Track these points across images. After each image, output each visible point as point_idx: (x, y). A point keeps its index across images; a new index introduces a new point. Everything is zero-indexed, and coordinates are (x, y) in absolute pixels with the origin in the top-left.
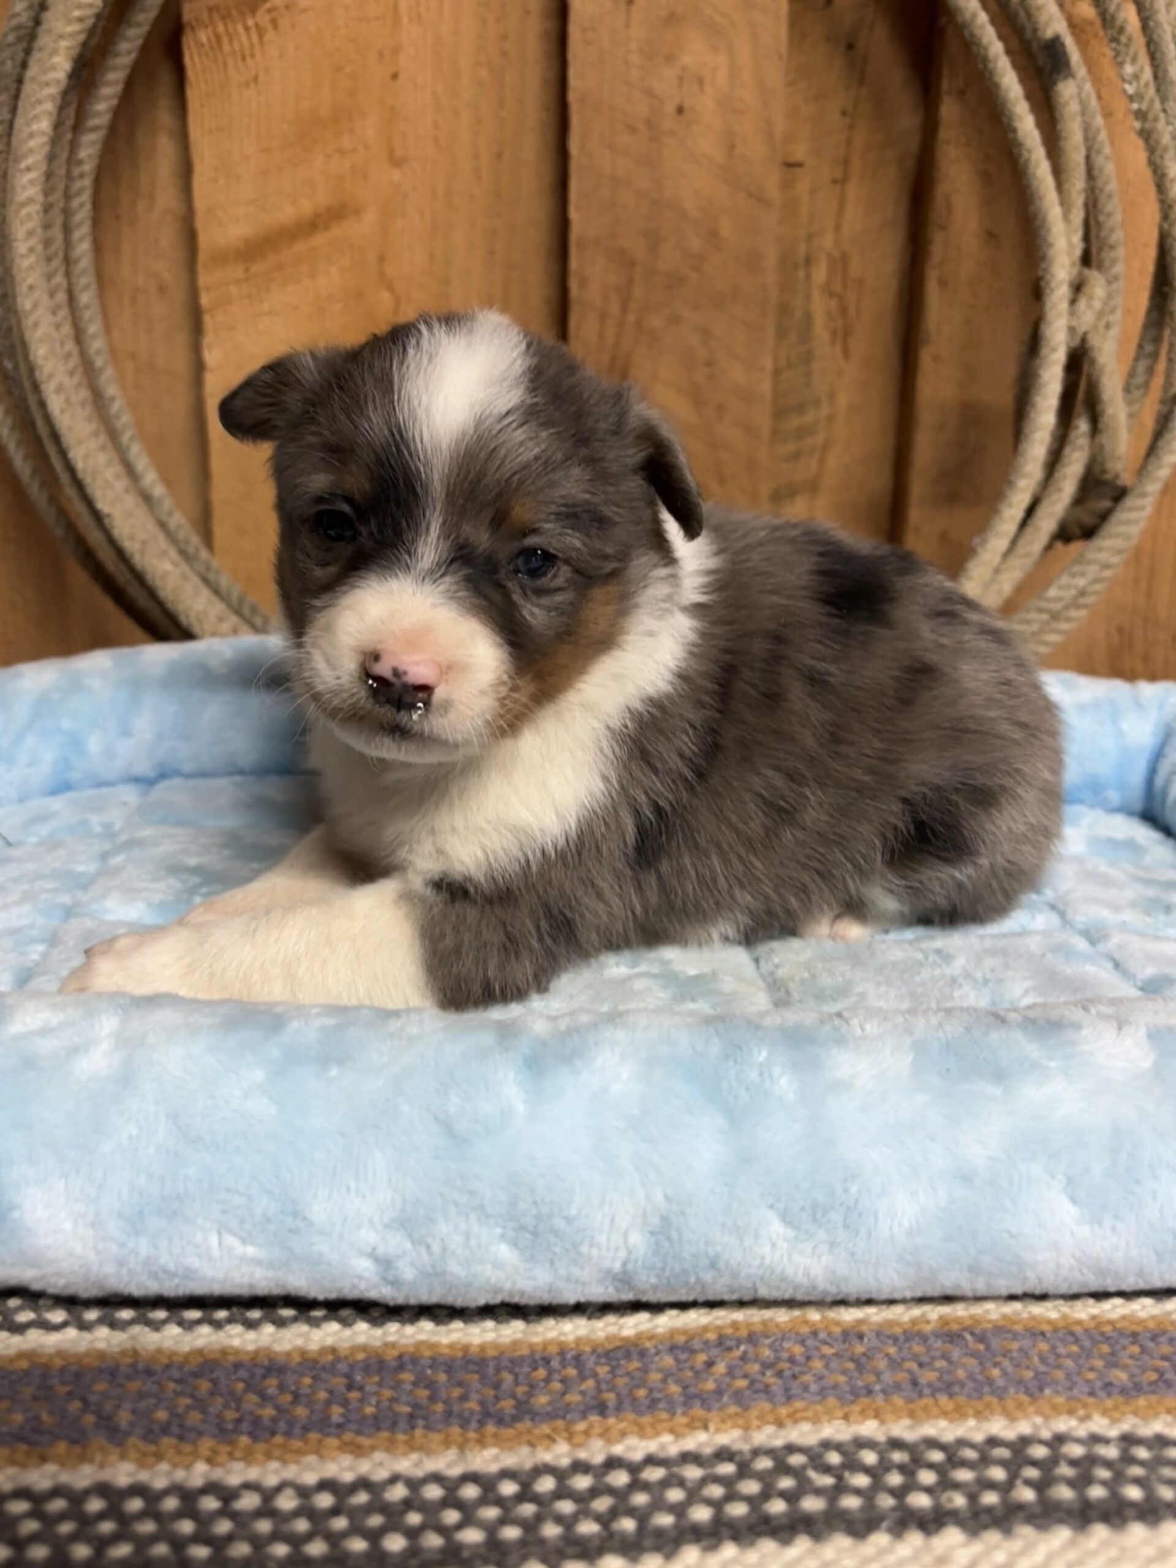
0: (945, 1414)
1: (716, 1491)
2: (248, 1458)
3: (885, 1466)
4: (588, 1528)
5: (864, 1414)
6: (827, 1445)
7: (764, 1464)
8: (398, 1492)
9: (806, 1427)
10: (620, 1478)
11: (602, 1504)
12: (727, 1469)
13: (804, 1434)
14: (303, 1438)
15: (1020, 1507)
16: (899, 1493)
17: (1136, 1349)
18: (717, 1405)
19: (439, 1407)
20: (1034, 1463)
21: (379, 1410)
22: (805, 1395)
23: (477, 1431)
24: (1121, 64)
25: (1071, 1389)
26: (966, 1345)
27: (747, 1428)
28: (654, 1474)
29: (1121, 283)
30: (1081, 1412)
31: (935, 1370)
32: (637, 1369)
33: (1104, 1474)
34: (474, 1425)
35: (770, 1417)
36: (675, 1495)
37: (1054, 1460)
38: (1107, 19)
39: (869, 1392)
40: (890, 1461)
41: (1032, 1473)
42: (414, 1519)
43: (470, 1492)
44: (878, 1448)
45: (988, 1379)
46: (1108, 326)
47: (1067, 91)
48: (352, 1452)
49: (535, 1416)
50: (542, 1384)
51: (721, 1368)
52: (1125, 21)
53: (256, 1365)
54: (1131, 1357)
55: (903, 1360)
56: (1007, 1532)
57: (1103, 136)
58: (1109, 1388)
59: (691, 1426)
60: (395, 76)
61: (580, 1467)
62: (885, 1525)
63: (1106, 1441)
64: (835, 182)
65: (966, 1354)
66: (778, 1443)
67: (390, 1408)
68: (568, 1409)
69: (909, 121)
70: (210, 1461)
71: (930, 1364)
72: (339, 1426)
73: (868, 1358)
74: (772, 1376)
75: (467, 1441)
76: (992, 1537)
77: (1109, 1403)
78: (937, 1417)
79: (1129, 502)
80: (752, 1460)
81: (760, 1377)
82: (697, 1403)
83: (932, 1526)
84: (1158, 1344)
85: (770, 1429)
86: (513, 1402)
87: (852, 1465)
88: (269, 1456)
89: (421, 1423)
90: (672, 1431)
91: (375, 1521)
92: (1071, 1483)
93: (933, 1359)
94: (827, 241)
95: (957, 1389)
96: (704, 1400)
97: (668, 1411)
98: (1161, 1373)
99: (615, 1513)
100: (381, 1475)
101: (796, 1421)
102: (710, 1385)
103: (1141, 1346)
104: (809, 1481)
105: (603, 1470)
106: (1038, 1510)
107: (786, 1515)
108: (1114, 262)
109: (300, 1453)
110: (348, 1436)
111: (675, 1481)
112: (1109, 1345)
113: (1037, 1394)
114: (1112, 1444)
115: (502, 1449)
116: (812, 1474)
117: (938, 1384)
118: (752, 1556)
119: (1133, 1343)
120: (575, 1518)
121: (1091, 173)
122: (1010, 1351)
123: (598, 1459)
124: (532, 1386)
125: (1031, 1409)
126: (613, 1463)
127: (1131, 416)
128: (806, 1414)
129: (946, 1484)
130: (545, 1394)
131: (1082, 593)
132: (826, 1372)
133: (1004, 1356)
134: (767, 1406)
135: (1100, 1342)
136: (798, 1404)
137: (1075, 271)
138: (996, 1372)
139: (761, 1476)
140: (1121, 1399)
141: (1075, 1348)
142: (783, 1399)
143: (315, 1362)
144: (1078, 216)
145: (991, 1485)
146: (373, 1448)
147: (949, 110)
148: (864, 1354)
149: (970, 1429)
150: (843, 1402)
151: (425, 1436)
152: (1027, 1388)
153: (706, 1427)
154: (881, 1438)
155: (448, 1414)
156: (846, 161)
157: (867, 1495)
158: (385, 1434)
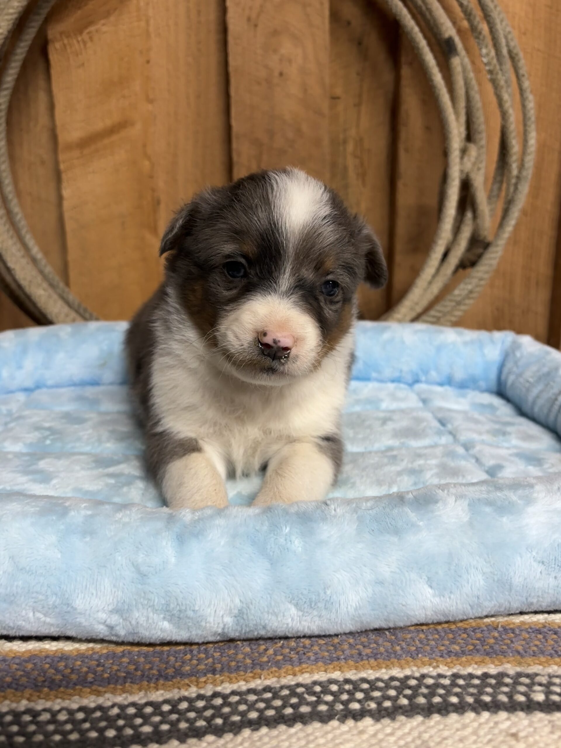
0: (372, 668)
1: (262, 705)
2: (47, 698)
3: (341, 691)
4: (201, 723)
5: (334, 669)
6: (315, 683)
7: (286, 692)
8: (116, 711)
9: (306, 675)
10: (219, 701)
11: (208, 713)
12: (269, 695)
13: (306, 678)
14: (74, 689)
15: (401, 707)
16: (346, 703)
17: (465, 636)
18: (267, 668)
19: (139, 673)
20: (410, 688)
21: (111, 676)
22: (308, 661)
23: (154, 683)
24: (480, 49)
25: (432, 654)
26: (386, 637)
27: (279, 677)
28: (235, 699)
29: (484, 150)
30: (435, 664)
31: (370, 648)
32: (233, 653)
33: (442, 691)
34: (154, 680)
35: (291, 672)
36: (243, 708)
37: (419, 686)
38: (473, 29)
39: (338, 659)
40: (344, 689)
41: (408, 692)
42: (121, 722)
43: (149, 710)
44: (339, 683)
45: (394, 651)
46: (479, 169)
47: (456, 62)
48: (95, 695)
49: (183, 675)
50: (188, 662)
51: (271, 651)
52: (482, 29)
53: (55, 657)
54: (462, 639)
55: (356, 645)
56: (393, 719)
57: (474, 82)
58: (450, 654)
59: (254, 678)
60: (148, 62)
61: (200, 697)
62: (337, 717)
63: (445, 677)
64: (355, 105)
65: (386, 641)
66: (293, 683)
67: (116, 674)
68: (198, 672)
69: (388, 77)
70: (29, 700)
71: (369, 646)
72: (91, 683)
73: (340, 644)
74: (293, 654)
75: (150, 688)
76: (386, 721)
77: (449, 660)
78: (368, 669)
79: (491, 249)
80: (280, 691)
81: (289, 655)
82: (258, 667)
83: (359, 717)
84: (475, 633)
85: (290, 677)
86: (174, 670)
87: (326, 691)
88: (57, 697)
89: (129, 680)
90: (244, 680)
91: (103, 724)
92: (425, 696)
93: (370, 643)
94: (353, 132)
95: (379, 656)
96: (262, 666)
97: (244, 671)
98: (474, 645)
99: (213, 717)
100: (109, 704)
101: (303, 673)
102: (265, 659)
103: (467, 634)
104: (305, 699)
105: (211, 698)
106: (409, 708)
107: (292, 714)
108: (481, 139)
109: (71, 695)
110: (94, 687)
111: (243, 702)
112: (453, 635)
113: (415, 656)
114: (447, 678)
115: (165, 690)
116: (306, 696)
117: (370, 655)
118: (275, 732)
119: (464, 633)
120: (195, 720)
121: (468, 99)
122: (406, 639)
123: (209, 693)
124: (183, 663)
125: (412, 663)
126: (216, 695)
127: (492, 210)
128: (307, 670)
129: (368, 698)
130: (188, 666)
131: (471, 292)
132: (319, 651)
133: (403, 641)
134: (290, 667)
135: (448, 633)
136: (304, 666)
137: (462, 144)
138: (398, 648)
139: (283, 698)
140: (454, 658)
141: (437, 636)
142: (298, 664)
143: (83, 654)
144: (463, 119)
145: (389, 698)
146: (105, 692)
147: (406, 71)
148: (339, 643)
149: (382, 673)
150: (325, 663)
151: (131, 687)
152: (411, 654)
153: (260, 678)
154: (341, 679)
155: (143, 676)
156: (360, 96)
157: (331, 705)
158: (112, 686)
